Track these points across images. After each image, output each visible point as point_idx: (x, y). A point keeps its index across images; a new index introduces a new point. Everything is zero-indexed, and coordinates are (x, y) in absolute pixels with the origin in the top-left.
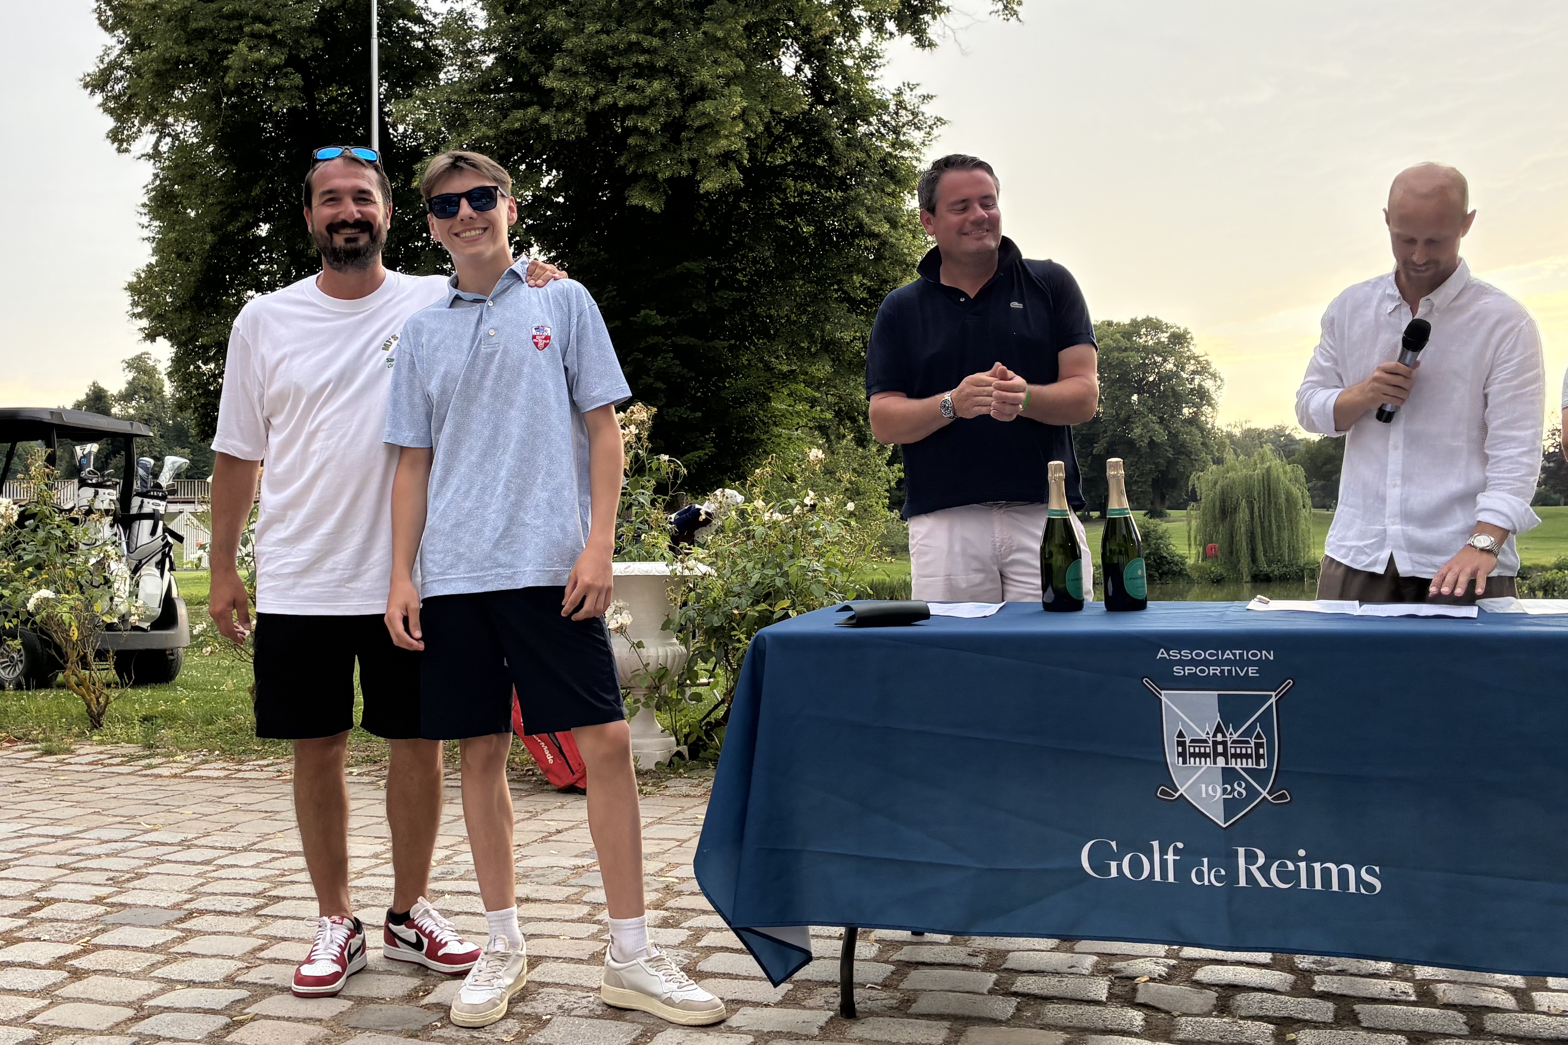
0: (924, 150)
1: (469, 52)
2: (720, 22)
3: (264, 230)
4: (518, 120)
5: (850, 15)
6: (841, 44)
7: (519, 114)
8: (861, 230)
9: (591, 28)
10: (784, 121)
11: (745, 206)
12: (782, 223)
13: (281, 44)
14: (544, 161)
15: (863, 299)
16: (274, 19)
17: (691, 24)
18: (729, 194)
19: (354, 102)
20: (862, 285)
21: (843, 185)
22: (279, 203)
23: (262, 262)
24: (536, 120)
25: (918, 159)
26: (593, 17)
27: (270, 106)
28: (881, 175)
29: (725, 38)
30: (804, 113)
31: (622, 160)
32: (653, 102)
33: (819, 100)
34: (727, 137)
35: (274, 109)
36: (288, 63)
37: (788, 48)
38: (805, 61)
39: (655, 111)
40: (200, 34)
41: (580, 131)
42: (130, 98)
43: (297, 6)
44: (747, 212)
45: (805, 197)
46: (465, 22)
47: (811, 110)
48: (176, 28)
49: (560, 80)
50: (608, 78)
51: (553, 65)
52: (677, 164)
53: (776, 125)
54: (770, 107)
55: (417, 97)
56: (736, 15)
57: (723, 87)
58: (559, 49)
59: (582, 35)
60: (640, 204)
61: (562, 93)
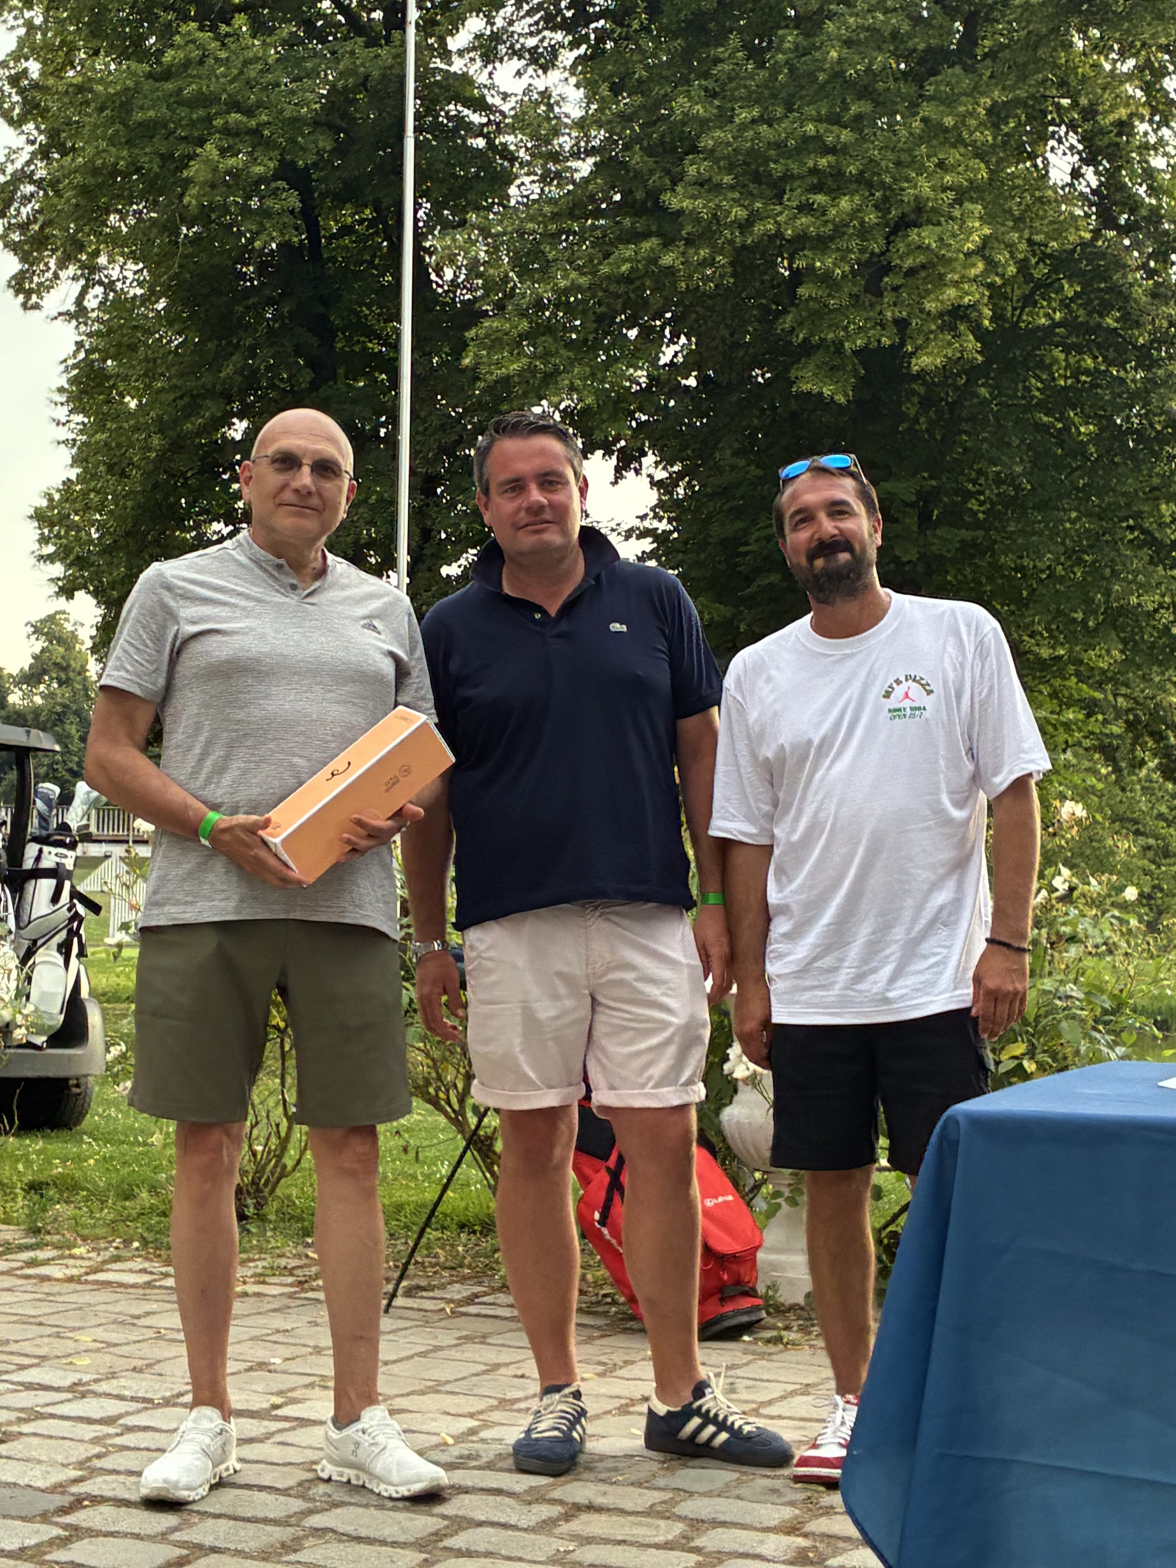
1: (555, 154)
2: (950, 102)
4: (625, 261)
5: (1162, 88)
6: (1146, 134)
7: (629, 251)
9: (744, 115)
10: (1050, 256)
11: (983, 391)
12: (1046, 419)
13: (269, 144)
14: (667, 322)
16: (259, 105)
17: (904, 106)
18: (958, 374)
19: (377, 233)
21: (1146, 359)
24: (654, 261)
26: (747, 99)
27: (251, 241)
29: (956, 127)
30: (1083, 244)
31: (788, 321)
32: (839, 230)
33: (1109, 222)
34: (956, 284)
35: (258, 243)
36: (279, 174)
37: (1060, 141)
38: (1088, 161)
39: (842, 243)
40: (148, 130)
41: (723, 276)
42: (42, 228)
43: (293, 86)
44: (985, 402)
45: (1083, 378)
46: (550, 107)
47: (1095, 239)
48: (112, 121)
49: (694, 197)
50: (768, 193)
51: (683, 173)
52: (874, 327)
53: (1037, 263)
54: (1026, 236)
55: (473, 227)
56: (975, 91)
57: (951, 206)
58: (694, 150)
59: (729, 127)
60: (815, 390)
61: (696, 218)
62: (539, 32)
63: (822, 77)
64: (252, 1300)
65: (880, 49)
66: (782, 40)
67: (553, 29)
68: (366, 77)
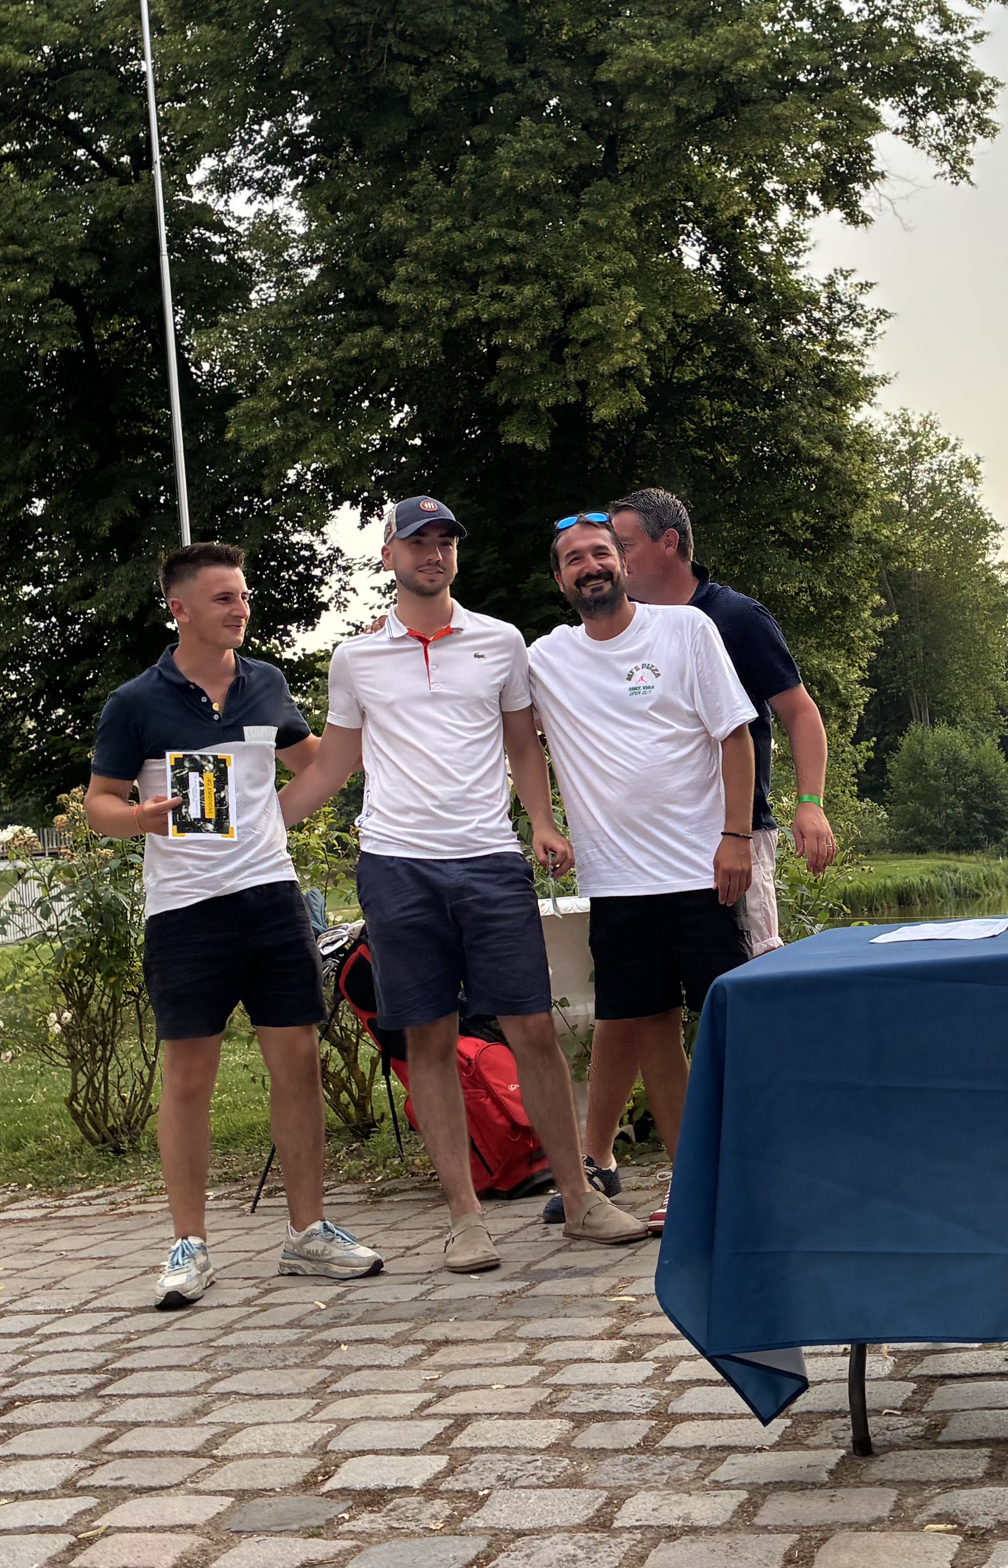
0: (867, 351)
1: (286, 265)
2: (601, 207)
3: (38, 507)
4: (356, 345)
5: (763, 190)
6: (754, 226)
7: (356, 338)
8: (798, 456)
9: (439, 225)
10: (691, 325)
11: (650, 435)
12: (699, 453)
13: (43, 269)
14: (391, 396)
15: (806, 540)
16: (32, 237)
17: (565, 213)
18: (630, 422)
19: (142, 337)
20: (805, 523)
21: (770, 401)
22: (55, 471)
23: (39, 548)
24: (379, 344)
25: (861, 364)
26: (440, 212)
27: (35, 349)
28: (817, 386)
29: (608, 227)
30: (715, 314)
31: (492, 387)
32: (525, 313)
33: (732, 296)
34: (621, 351)
35: (41, 352)
36: (54, 293)
37: (689, 236)
38: (710, 250)
39: (529, 323)
41: (435, 354)
43: (60, 219)
44: (652, 442)
45: (725, 419)
46: (278, 226)
47: (723, 310)
49: (405, 292)
50: (465, 285)
51: (394, 274)
52: (561, 388)
53: (681, 331)
54: (672, 310)
55: (224, 325)
56: (621, 198)
57: (611, 289)
58: (401, 254)
59: (428, 235)
60: (519, 440)
61: (409, 309)
62: (263, 166)
63: (498, 192)
64: (138, 1217)
65: (542, 167)
66: (464, 163)
67: (275, 163)
68: (122, 210)
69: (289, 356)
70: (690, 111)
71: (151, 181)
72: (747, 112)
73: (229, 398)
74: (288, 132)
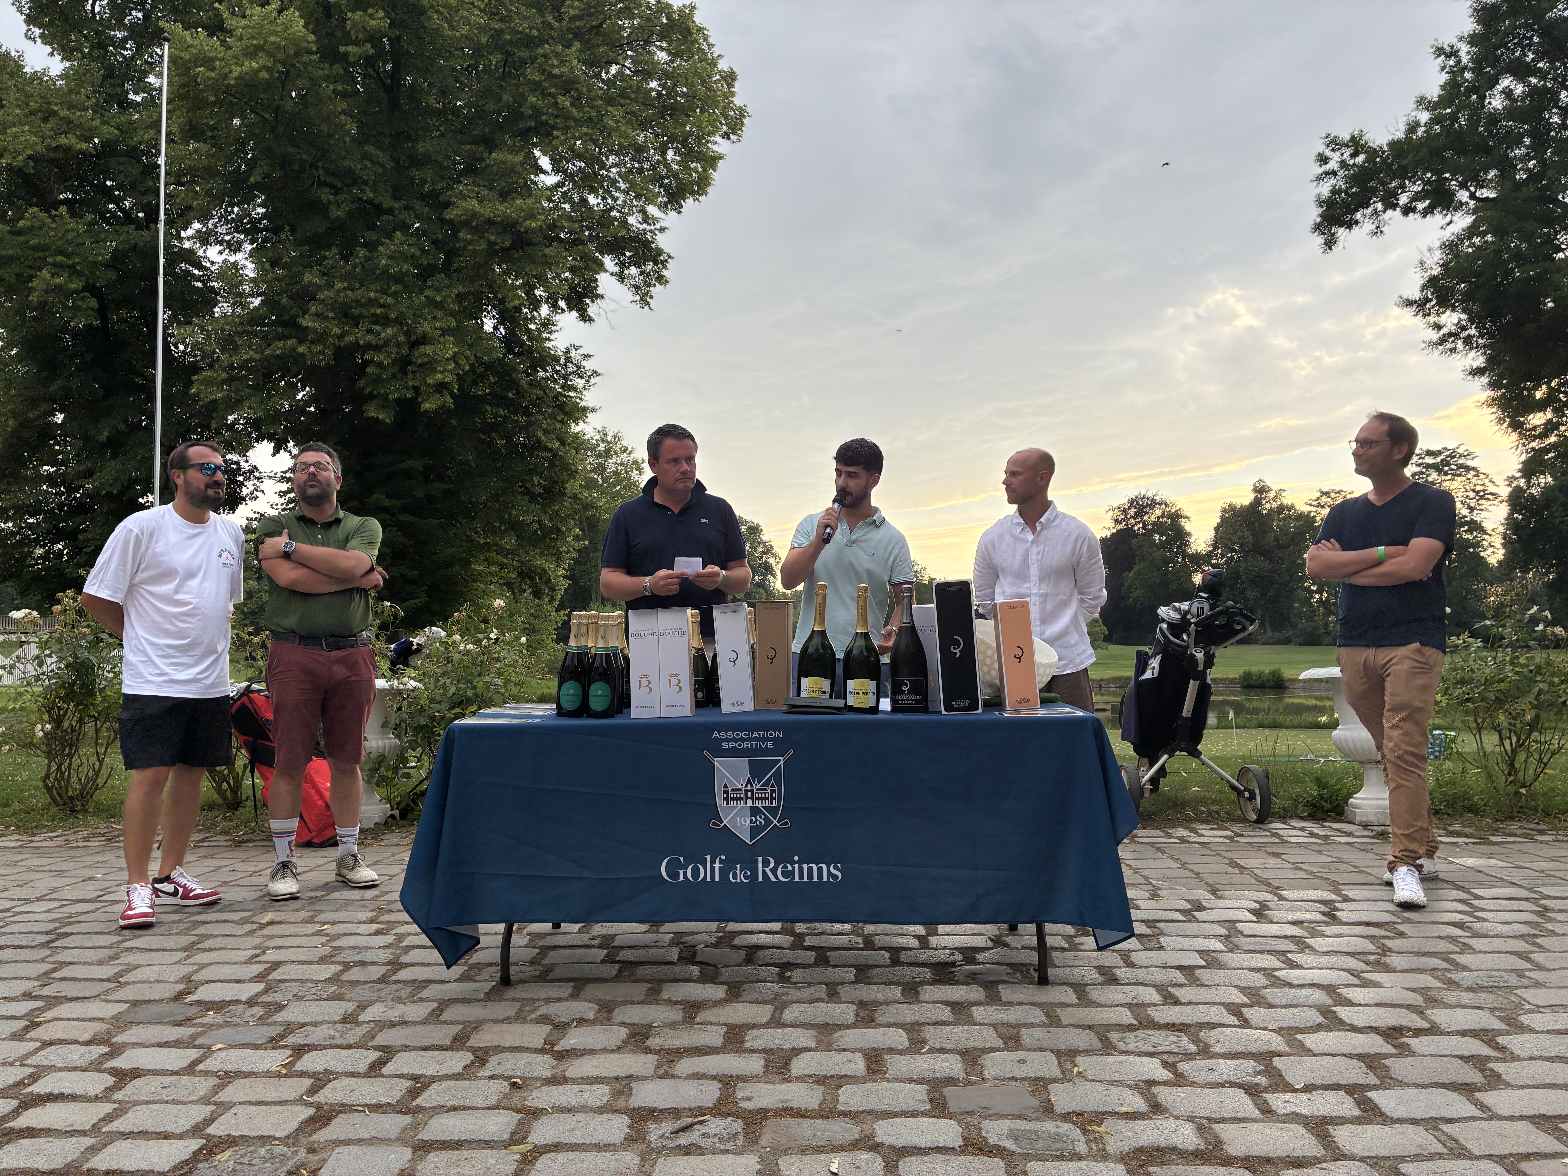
0: (585, 392)
1: (241, 295)
2: (438, 290)
4: (279, 348)
5: (534, 294)
6: (527, 313)
7: (280, 344)
8: (540, 445)
9: (339, 285)
10: (484, 363)
11: (454, 422)
12: (482, 436)
13: (79, 274)
14: (299, 380)
15: (539, 493)
16: (74, 253)
17: (416, 290)
18: (443, 413)
19: (142, 324)
20: (539, 483)
21: (527, 412)
22: (73, 398)
23: (59, 444)
24: (295, 350)
25: (581, 399)
26: (341, 278)
27: (68, 322)
28: (554, 407)
29: (441, 301)
30: (499, 360)
31: (361, 384)
32: (386, 343)
33: (510, 351)
34: (442, 372)
35: (72, 324)
36: (84, 289)
37: (488, 313)
38: (501, 323)
39: (388, 349)
41: (329, 360)
43: (93, 245)
44: (455, 427)
45: (499, 419)
46: (237, 270)
47: (504, 358)
49: (314, 321)
50: (352, 323)
51: (308, 310)
52: (403, 389)
53: (479, 366)
54: (474, 353)
55: (196, 325)
56: (450, 286)
57: (439, 337)
58: (314, 299)
59: (332, 290)
60: (375, 416)
61: (315, 331)
62: (231, 233)
63: (378, 272)
65: (405, 262)
66: (358, 252)
67: (239, 233)
68: (136, 245)
69: (236, 349)
70: (496, 244)
71: (157, 231)
72: (529, 250)
73: (195, 368)
74: (250, 215)
